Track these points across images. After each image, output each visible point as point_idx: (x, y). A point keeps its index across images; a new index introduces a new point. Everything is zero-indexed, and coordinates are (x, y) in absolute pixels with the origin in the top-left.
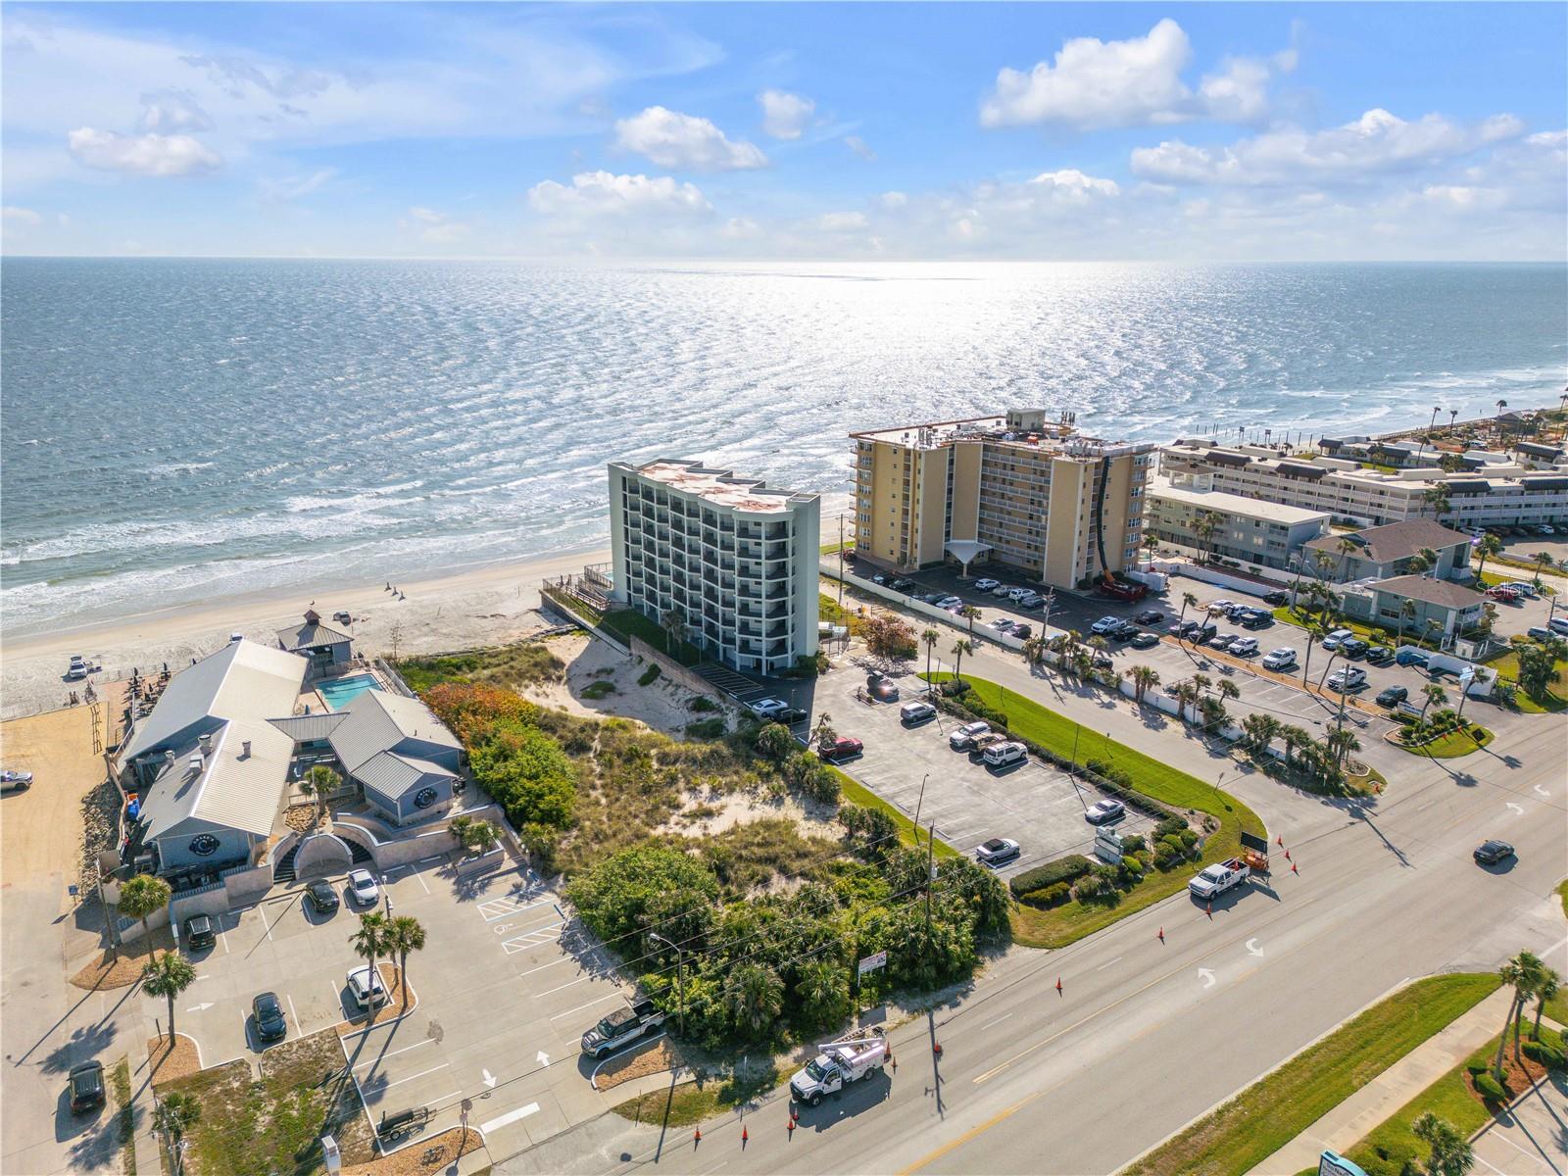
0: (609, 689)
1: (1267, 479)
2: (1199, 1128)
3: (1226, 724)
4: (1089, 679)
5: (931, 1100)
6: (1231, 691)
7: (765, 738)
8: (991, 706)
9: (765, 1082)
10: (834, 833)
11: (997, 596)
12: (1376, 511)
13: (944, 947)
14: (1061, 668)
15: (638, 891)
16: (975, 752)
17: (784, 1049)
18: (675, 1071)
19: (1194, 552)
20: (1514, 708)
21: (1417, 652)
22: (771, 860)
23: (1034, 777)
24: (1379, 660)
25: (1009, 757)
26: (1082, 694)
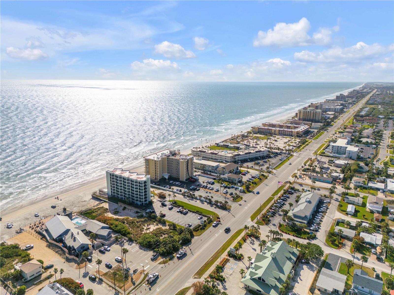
0: (118, 212)
1: (209, 155)
2: (218, 250)
3: (212, 202)
4: (192, 197)
5: (192, 254)
6: (212, 197)
7: (152, 216)
8: (180, 205)
9: (174, 257)
10: (167, 227)
11: (174, 184)
12: (225, 160)
13: (188, 238)
14: (188, 196)
15: (149, 240)
16: (181, 212)
17: (174, 254)
18: (163, 259)
19: (201, 171)
20: (245, 193)
21: (233, 186)
22: (162, 233)
23: (190, 214)
24: (229, 188)
25: (186, 212)
26: (192, 200)
